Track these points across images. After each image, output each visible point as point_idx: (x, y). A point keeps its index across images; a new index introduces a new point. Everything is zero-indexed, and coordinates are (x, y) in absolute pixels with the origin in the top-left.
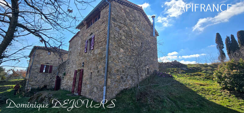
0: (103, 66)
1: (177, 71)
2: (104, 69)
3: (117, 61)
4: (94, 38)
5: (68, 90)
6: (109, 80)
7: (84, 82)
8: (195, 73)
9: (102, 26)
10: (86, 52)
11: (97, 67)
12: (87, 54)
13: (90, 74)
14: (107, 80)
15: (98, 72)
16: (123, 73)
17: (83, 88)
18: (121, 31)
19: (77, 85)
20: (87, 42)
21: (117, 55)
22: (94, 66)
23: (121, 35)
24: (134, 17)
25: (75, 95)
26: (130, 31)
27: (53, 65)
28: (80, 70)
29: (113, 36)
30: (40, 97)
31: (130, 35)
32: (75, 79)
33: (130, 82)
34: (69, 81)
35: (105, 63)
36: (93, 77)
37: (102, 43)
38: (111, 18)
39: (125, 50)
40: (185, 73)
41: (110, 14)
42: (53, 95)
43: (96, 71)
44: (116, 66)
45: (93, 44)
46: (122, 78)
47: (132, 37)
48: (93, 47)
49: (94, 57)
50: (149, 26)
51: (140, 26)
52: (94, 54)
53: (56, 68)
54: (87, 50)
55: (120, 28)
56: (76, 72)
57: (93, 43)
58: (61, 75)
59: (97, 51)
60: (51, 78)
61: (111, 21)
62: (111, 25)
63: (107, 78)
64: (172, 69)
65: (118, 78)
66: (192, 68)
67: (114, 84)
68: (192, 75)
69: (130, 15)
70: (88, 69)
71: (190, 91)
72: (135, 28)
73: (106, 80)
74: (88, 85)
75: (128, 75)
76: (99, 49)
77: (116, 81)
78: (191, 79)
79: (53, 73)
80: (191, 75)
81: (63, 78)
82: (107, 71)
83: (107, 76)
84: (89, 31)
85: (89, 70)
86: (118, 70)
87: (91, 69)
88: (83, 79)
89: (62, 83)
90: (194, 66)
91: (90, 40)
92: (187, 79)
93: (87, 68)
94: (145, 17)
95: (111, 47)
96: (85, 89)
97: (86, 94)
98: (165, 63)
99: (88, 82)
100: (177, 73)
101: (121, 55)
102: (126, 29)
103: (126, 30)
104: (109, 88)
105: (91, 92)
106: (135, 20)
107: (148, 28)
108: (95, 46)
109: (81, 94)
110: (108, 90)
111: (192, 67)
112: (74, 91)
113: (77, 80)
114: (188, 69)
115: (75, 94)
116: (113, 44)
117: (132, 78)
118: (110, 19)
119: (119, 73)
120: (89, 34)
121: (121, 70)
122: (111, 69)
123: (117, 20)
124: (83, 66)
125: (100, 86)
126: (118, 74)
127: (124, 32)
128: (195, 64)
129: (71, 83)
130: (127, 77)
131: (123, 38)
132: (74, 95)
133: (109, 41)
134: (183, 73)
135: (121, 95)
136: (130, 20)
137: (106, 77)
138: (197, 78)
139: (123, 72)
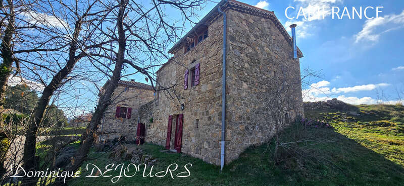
0: (217, 111)
1: (339, 117)
2: (220, 114)
3: (239, 104)
4: (199, 67)
5: (159, 143)
6: (229, 131)
7: (185, 133)
8: (378, 122)
9: (212, 50)
10: (186, 89)
11: (207, 112)
12: (188, 91)
13: (195, 122)
14: (225, 132)
15: (210, 118)
16: (249, 122)
17: (184, 142)
18: (242, 55)
19: (173, 137)
20: (188, 73)
21: (239, 94)
22: (200, 110)
23: (243, 61)
24: (262, 31)
25: (172, 152)
26: (256, 54)
27: (132, 107)
28: (178, 115)
29: (231, 65)
30: (126, 153)
31: (257, 61)
32: (170, 128)
33: (260, 135)
34: (159, 130)
35: (221, 106)
36: (200, 125)
37: (214, 75)
38: (228, 37)
39: (250, 84)
40: (355, 122)
41: (227, 31)
42: (143, 150)
43: (206, 117)
44: (237, 111)
45: (198, 77)
46: (247, 128)
47: (259, 63)
48: (199, 80)
49: (200, 96)
50: (285, 42)
51: (271, 43)
52: (199, 92)
53: (137, 111)
54: (187, 85)
55: (241, 50)
56: (171, 118)
57: (198, 74)
58: (144, 122)
59: (205, 88)
60: (130, 126)
61: (228, 41)
62: (228, 48)
63: (225, 129)
64: (330, 113)
65: (241, 128)
66: (369, 112)
67: (235, 137)
68: (371, 126)
69: (256, 28)
70: (192, 114)
71: (371, 154)
72: (263, 48)
73: (223, 131)
74: (193, 139)
75: (255, 124)
76: (209, 85)
77: (239, 133)
78: (367, 132)
79: (132, 119)
80: (368, 125)
81: (150, 126)
82: (226, 118)
83: (225, 125)
84: (189, 56)
85: (193, 116)
86: (240, 117)
87: (196, 114)
88: (184, 129)
89: (147, 134)
90: (374, 109)
91: (193, 70)
92: (359, 131)
93: (190, 113)
94: (278, 28)
95: (229, 81)
96: (189, 145)
97: (190, 150)
98: (315, 104)
99: (192, 134)
100: (339, 121)
101: (245, 93)
102: (250, 51)
103: (250, 53)
104: (229, 143)
105: (199, 149)
106: (263, 36)
107: (284, 45)
108: (201, 79)
109: (182, 152)
110: (228, 146)
111: (369, 110)
112: (169, 146)
113: (174, 130)
114: (361, 113)
115: (171, 149)
116: (232, 76)
117: (261, 128)
118: (226, 37)
119: (243, 121)
120: (189, 62)
121: (245, 116)
122: (231, 115)
123: (237, 38)
124: (183, 109)
125: (214, 139)
126: (241, 123)
127: (247, 56)
128: (376, 106)
129: (163, 134)
130: (254, 128)
131: (246, 65)
132: (169, 152)
133: (226, 72)
134: (351, 120)
135: (246, 154)
136: (256, 36)
137: (224, 127)
138: (381, 131)
139: (248, 118)
